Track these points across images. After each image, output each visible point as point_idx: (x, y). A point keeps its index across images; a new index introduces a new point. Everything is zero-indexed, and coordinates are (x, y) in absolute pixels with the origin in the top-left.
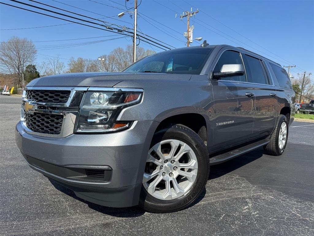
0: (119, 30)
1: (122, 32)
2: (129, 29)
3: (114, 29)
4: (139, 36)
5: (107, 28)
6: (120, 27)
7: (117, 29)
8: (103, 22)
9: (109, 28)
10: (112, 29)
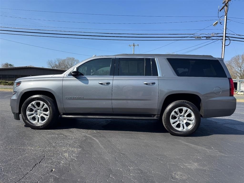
0: (207, 37)
1: (210, 38)
2: (218, 34)
3: (203, 37)
4: (229, 37)
5: (195, 38)
6: (208, 34)
7: (205, 37)
8: (192, 34)
9: (197, 38)
10: (200, 38)
